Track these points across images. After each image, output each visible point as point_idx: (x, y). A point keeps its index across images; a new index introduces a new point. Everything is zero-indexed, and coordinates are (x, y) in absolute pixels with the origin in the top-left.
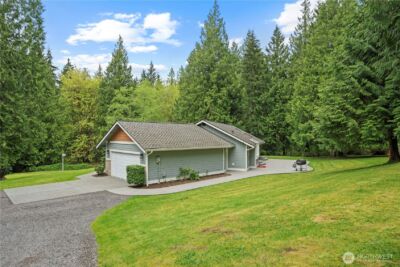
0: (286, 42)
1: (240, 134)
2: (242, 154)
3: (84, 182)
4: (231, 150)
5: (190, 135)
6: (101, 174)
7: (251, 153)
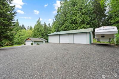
0: (51, 25)
1: (44, 39)
2: (44, 42)
3: (23, 45)
4: (43, 41)
5: (37, 39)
6: (25, 45)
7: (45, 41)
